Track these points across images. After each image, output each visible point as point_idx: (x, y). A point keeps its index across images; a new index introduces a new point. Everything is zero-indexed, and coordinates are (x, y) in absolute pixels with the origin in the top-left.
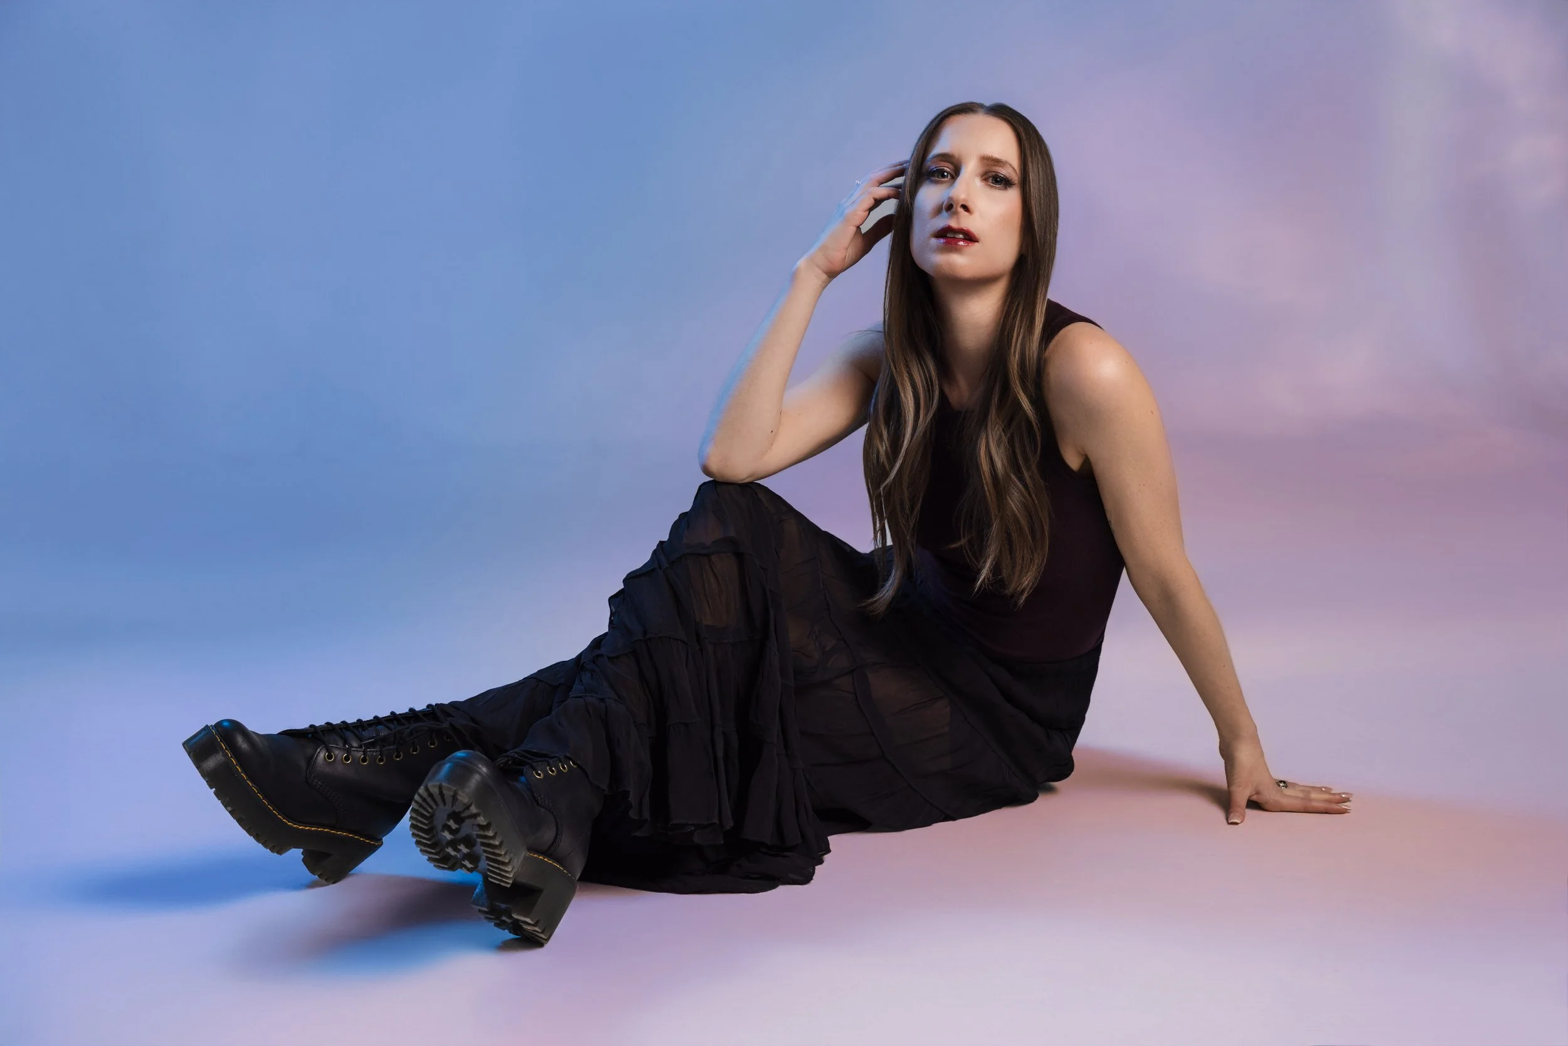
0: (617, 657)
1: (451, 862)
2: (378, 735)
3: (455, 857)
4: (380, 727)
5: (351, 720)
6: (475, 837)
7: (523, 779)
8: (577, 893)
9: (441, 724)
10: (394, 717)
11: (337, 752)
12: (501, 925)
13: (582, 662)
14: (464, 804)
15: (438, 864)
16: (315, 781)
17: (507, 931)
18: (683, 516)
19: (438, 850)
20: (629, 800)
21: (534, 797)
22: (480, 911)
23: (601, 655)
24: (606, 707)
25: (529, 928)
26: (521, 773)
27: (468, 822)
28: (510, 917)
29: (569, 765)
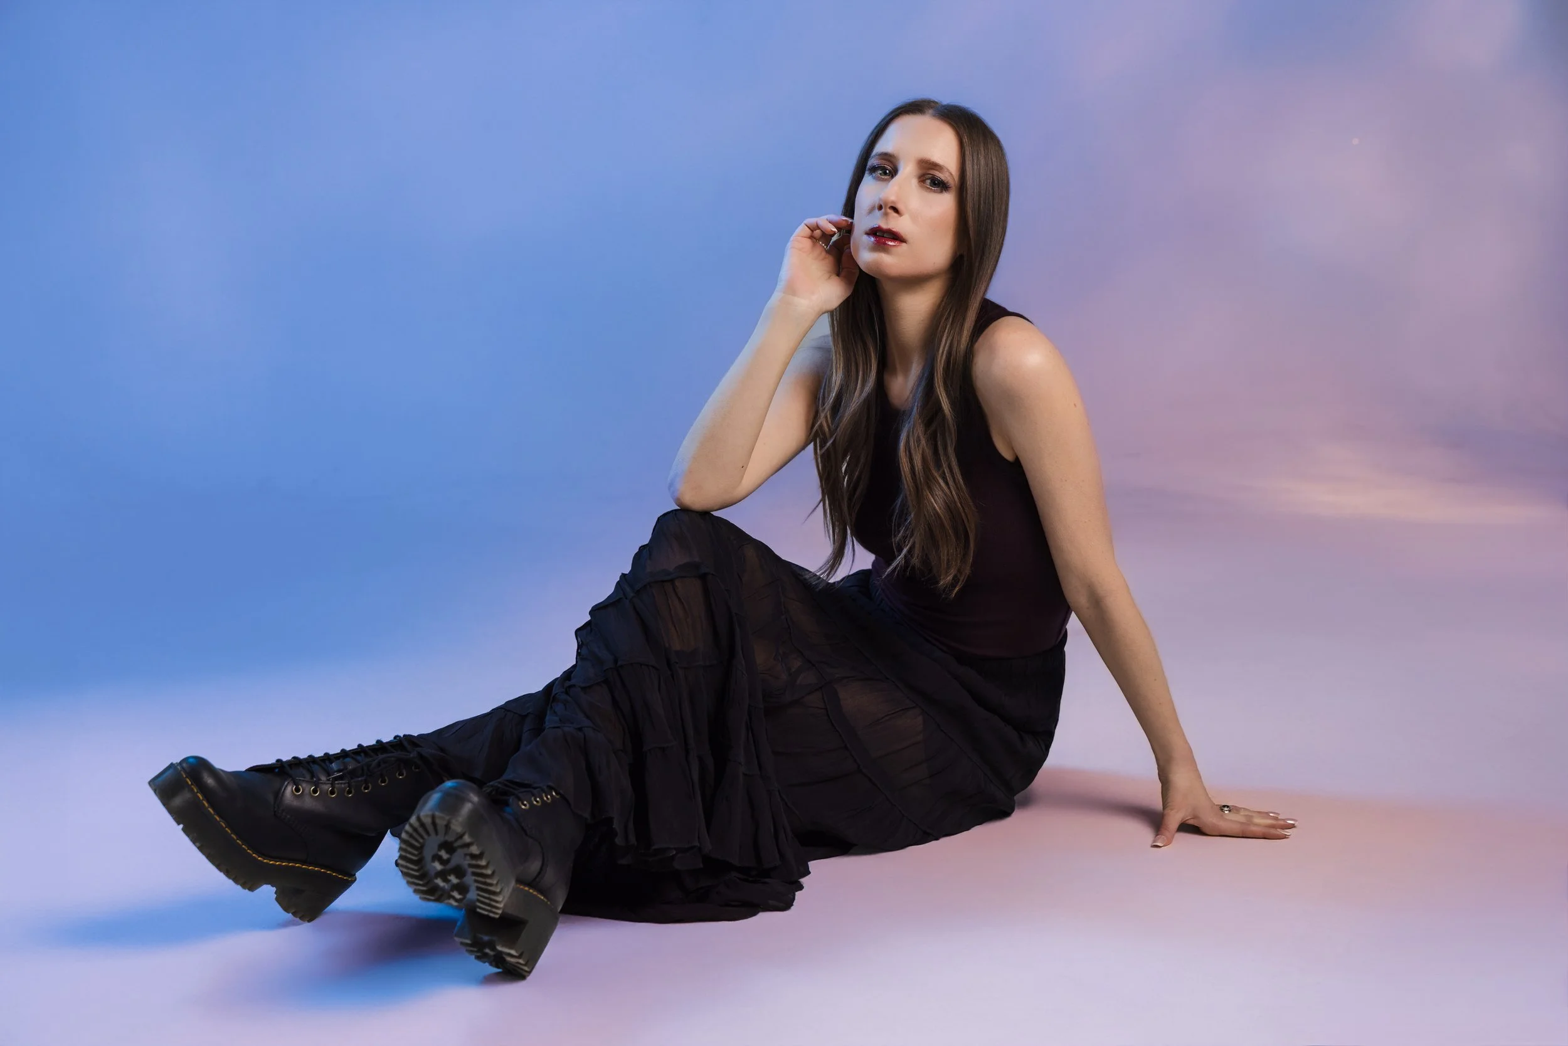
0: (590, 687)
1: (438, 893)
2: (346, 768)
3: (443, 889)
4: (348, 760)
5: (318, 754)
6: (466, 867)
7: (508, 809)
8: (559, 926)
9: (408, 754)
10: (361, 750)
11: (304, 785)
12: (482, 957)
13: (553, 695)
14: (457, 833)
15: (425, 896)
16: (284, 814)
17: (487, 964)
18: (642, 548)
19: (425, 881)
20: (614, 826)
21: (522, 828)
22: (462, 943)
23: (573, 686)
24: (585, 736)
25: (513, 960)
26: (507, 804)
27: (460, 852)
28: (493, 949)
29: (552, 796)
